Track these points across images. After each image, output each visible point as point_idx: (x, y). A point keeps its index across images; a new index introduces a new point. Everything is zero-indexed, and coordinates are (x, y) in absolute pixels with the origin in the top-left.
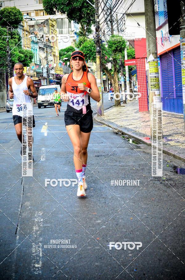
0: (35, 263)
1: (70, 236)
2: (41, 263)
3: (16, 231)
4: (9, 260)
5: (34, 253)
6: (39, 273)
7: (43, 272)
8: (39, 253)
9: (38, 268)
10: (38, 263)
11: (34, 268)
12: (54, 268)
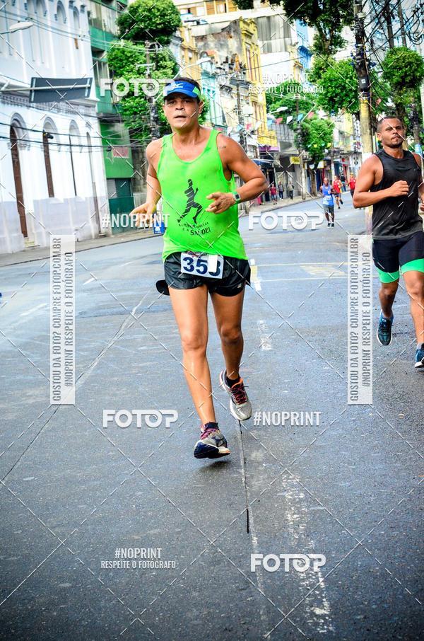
0: (312, 606)
1: (380, 534)
2: (326, 604)
3: (248, 527)
4: (249, 599)
5: (303, 580)
6: (329, 631)
7: (337, 627)
8: (317, 578)
9: (323, 616)
10: (321, 605)
11: (315, 618)
12: (362, 617)
